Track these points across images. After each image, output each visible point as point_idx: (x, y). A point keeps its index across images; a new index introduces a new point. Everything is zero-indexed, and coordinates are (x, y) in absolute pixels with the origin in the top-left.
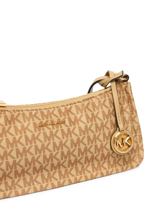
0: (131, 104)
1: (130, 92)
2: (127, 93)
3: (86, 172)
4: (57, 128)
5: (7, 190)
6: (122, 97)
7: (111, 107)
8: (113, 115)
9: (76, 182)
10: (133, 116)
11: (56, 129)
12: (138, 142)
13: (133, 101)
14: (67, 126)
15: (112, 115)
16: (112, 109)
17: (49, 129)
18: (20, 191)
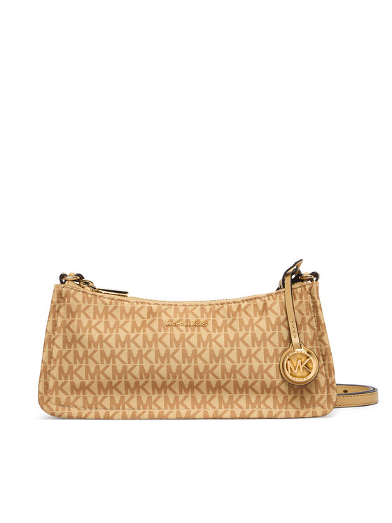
0: (317, 314)
1: (315, 296)
2: (313, 298)
3: (235, 405)
4: (193, 331)
5: (112, 408)
6: (304, 303)
7: (282, 314)
8: (285, 326)
9: (216, 417)
10: (320, 333)
11: (190, 332)
12: (328, 376)
13: (319, 310)
14: (208, 331)
15: (282, 327)
16: (283, 318)
17: (181, 331)
18: (129, 413)
